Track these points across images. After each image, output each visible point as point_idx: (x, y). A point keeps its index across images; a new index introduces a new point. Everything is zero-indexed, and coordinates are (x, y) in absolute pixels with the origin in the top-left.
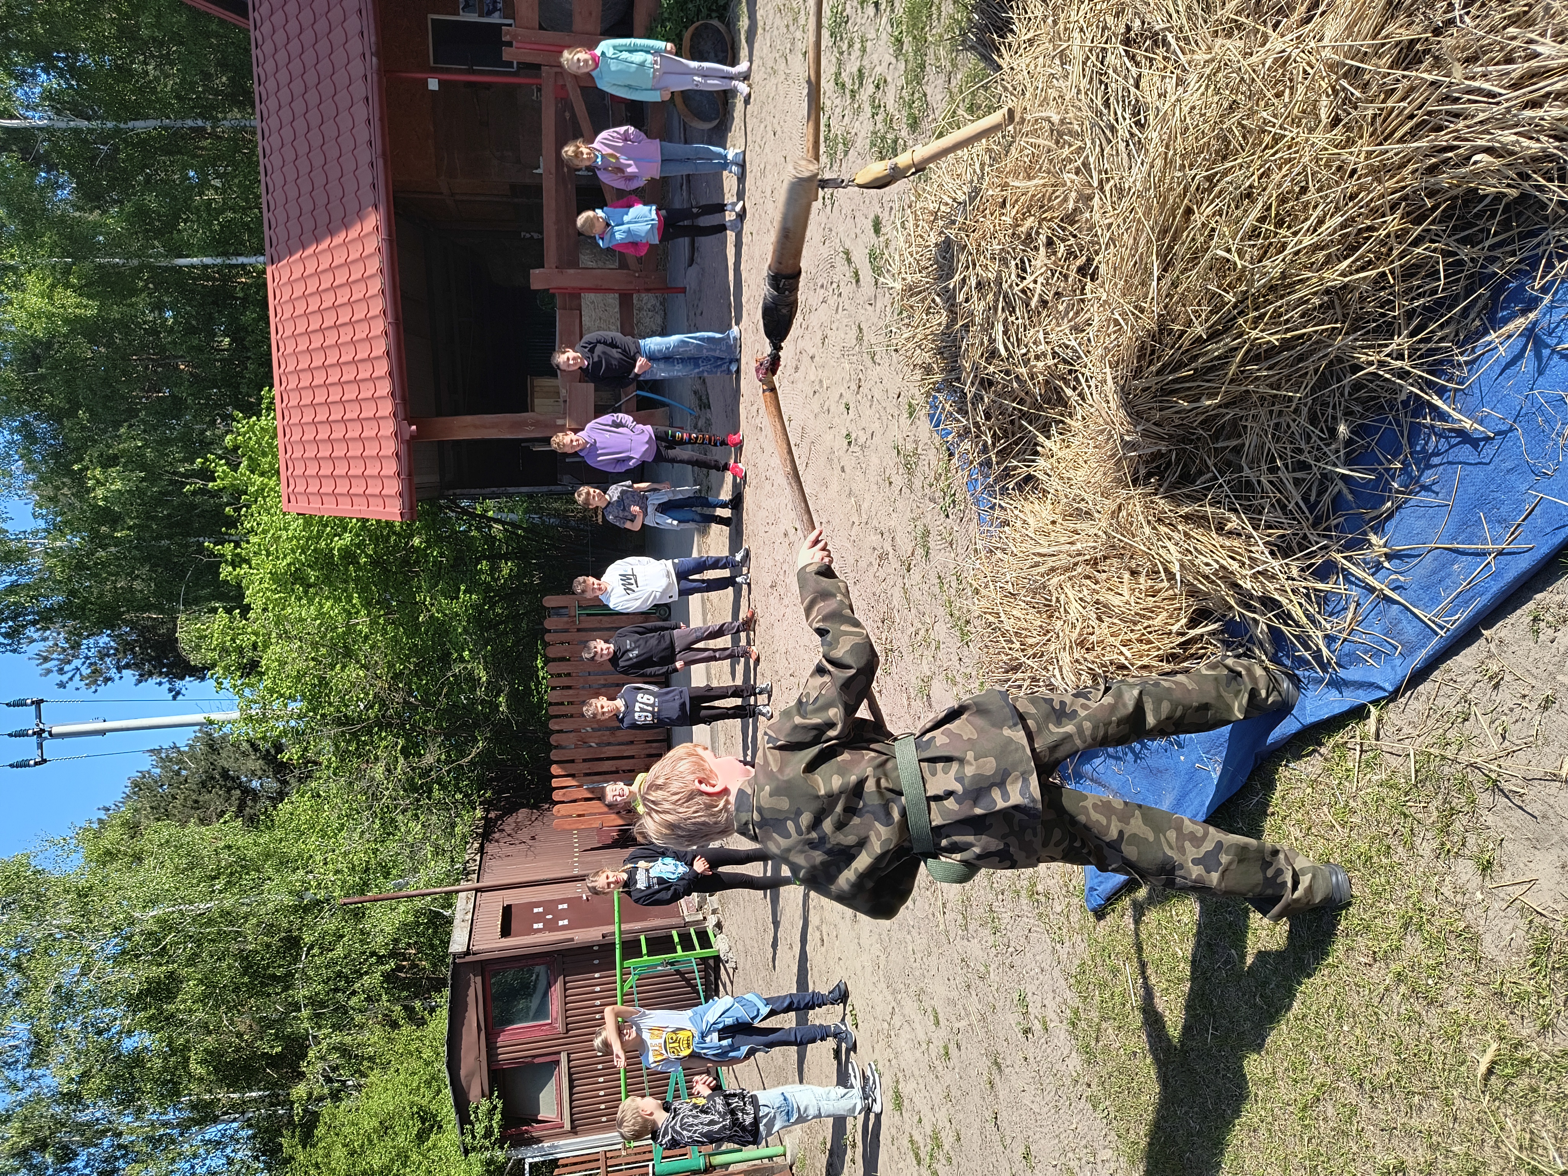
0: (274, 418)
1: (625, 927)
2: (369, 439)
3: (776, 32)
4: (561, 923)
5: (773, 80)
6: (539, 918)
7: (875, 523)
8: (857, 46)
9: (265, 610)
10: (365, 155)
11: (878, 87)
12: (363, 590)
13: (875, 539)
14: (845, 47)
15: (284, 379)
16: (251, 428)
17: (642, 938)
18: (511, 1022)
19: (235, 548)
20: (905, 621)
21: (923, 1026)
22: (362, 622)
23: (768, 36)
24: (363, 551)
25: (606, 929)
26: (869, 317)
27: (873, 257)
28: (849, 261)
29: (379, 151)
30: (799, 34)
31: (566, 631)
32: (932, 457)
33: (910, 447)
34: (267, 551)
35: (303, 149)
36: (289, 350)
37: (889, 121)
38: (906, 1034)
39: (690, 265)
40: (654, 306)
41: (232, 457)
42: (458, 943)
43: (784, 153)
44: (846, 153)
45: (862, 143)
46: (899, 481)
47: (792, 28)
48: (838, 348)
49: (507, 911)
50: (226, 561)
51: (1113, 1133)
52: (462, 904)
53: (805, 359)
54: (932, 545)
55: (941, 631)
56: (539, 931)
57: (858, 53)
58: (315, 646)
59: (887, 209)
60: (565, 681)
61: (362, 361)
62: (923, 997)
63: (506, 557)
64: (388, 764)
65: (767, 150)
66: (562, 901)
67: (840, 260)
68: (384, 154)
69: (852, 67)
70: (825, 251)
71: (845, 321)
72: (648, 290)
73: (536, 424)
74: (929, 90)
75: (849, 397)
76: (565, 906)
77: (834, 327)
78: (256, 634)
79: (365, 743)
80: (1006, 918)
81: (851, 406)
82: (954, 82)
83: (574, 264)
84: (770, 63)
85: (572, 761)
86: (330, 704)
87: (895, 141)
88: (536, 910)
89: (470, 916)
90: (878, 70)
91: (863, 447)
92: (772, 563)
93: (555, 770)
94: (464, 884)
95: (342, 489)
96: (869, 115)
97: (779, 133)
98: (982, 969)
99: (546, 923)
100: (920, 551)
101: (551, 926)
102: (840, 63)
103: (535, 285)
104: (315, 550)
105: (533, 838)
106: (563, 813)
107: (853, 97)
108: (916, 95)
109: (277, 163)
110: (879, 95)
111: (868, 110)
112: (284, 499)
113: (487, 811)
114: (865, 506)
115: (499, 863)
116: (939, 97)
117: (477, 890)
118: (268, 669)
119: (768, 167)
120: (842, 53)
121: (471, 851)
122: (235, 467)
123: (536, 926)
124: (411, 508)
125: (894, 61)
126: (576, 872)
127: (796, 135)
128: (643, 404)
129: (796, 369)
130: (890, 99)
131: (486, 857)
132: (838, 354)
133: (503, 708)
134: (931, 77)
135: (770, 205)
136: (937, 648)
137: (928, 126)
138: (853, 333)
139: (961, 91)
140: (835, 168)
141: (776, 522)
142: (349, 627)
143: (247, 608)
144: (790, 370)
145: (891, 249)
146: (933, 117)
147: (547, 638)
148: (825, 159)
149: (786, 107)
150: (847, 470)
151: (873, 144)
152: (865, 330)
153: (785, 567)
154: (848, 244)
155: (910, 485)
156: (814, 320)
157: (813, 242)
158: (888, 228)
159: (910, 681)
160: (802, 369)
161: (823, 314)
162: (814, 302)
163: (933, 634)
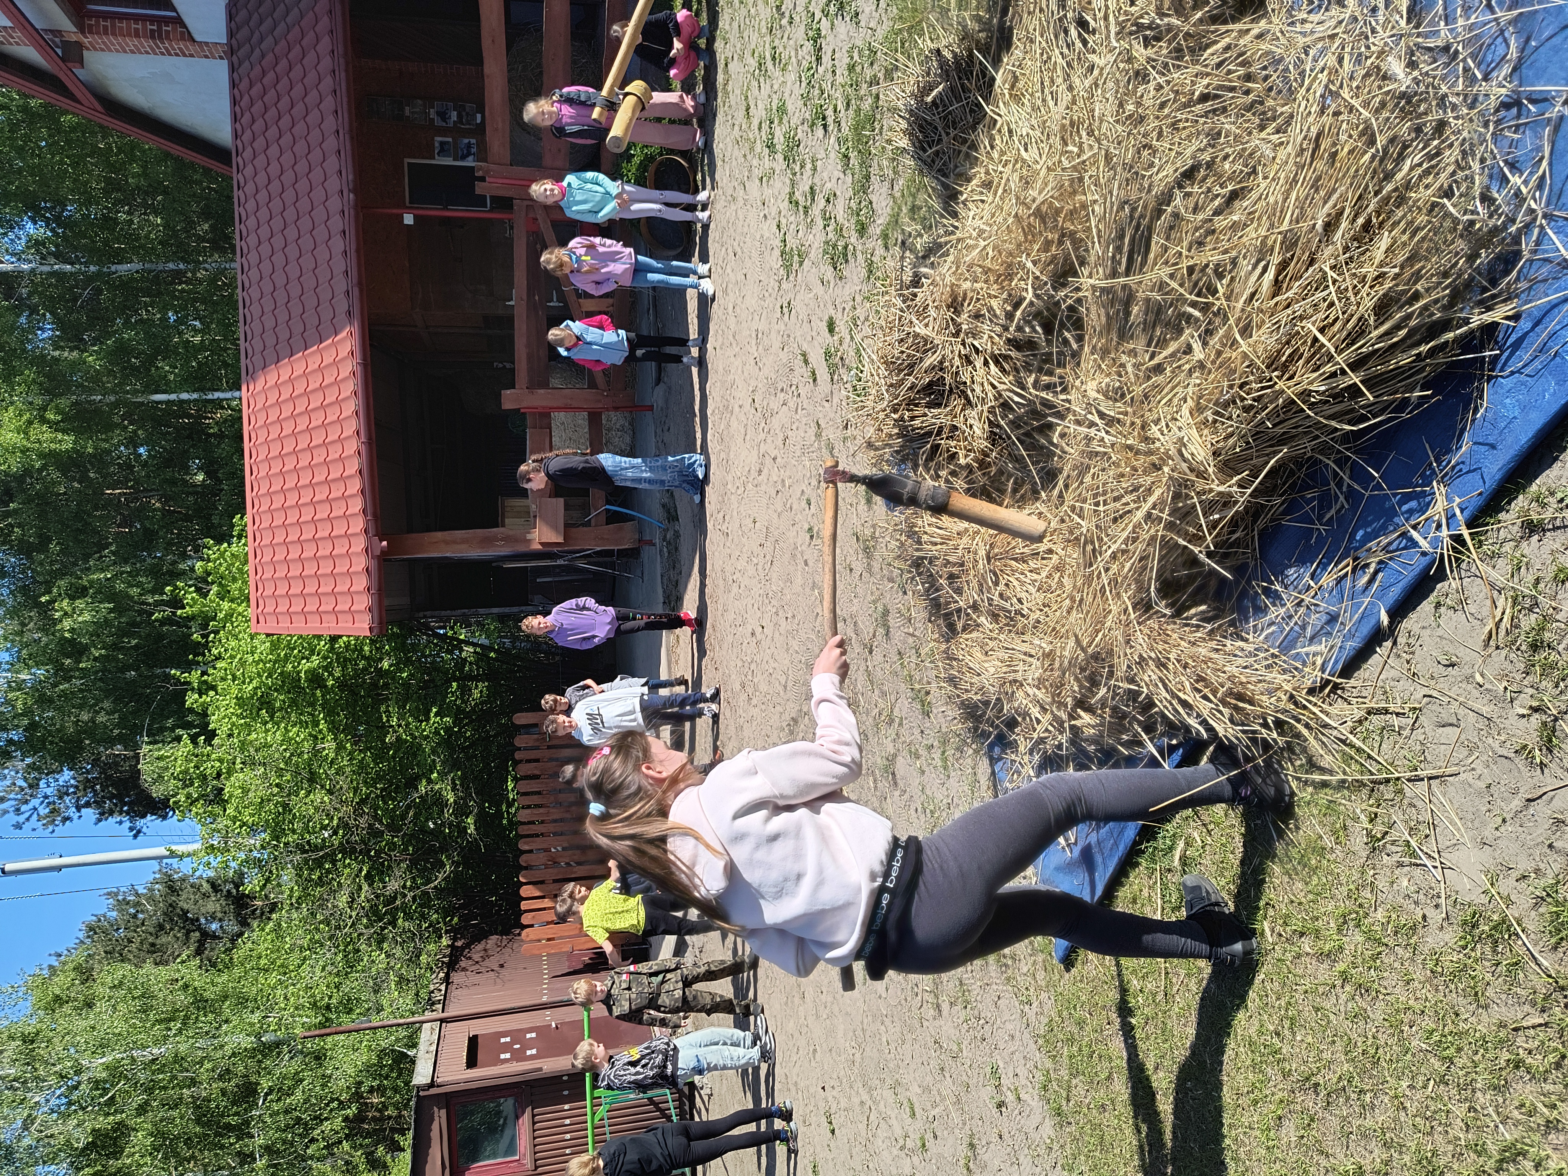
0: (245, 544)
2: (340, 556)
3: (734, 163)
4: (529, 1053)
5: (733, 207)
6: (506, 1048)
8: (809, 166)
9: (230, 735)
10: (342, 285)
11: (828, 201)
12: (330, 713)
14: (797, 169)
15: (256, 502)
16: (222, 555)
18: (476, 1161)
19: (204, 673)
21: (899, 1122)
22: (329, 746)
23: (727, 168)
24: (330, 674)
26: (826, 413)
27: (828, 355)
28: (806, 362)
30: (755, 162)
31: (537, 748)
32: (888, 538)
33: (868, 532)
34: (234, 675)
35: (281, 281)
36: (262, 474)
37: (839, 231)
38: (882, 1133)
39: (657, 384)
40: (623, 426)
41: (202, 583)
42: (422, 1074)
44: (801, 263)
45: (815, 253)
46: (859, 565)
47: (749, 157)
48: (798, 447)
49: (473, 1041)
50: (193, 689)
52: (427, 1035)
54: (892, 622)
55: (904, 707)
56: (506, 1061)
57: (810, 173)
58: (280, 772)
59: (840, 310)
60: (535, 800)
61: (335, 480)
62: (899, 1090)
63: (476, 678)
64: (351, 892)
65: (729, 270)
66: (530, 1030)
67: (798, 363)
68: (360, 284)
69: (804, 186)
70: (784, 356)
71: (804, 420)
72: (616, 409)
73: (507, 539)
74: (874, 198)
75: (808, 491)
76: (534, 1035)
77: (794, 427)
78: (221, 761)
79: (328, 871)
80: (975, 989)
82: (896, 188)
83: (545, 385)
84: (730, 192)
85: (542, 882)
86: (294, 831)
87: (846, 247)
88: (503, 1040)
89: (433, 1048)
90: (828, 185)
92: (740, 664)
93: (525, 891)
94: (428, 1015)
95: (311, 607)
96: (821, 227)
97: (739, 253)
98: (955, 1048)
99: (514, 1052)
100: (881, 631)
101: (519, 1056)
102: (793, 184)
103: (507, 405)
104: (282, 674)
105: (502, 966)
106: (532, 937)
107: (806, 213)
108: (863, 204)
110: (830, 207)
111: (820, 223)
112: (253, 621)
113: (455, 939)
115: (464, 991)
116: (884, 204)
117: (442, 1021)
118: (231, 796)
119: (730, 286)
120: (795, 174)
121: (435, 981)
122: (205, 594)
123: (503, 1056)
124: (381, 622)
125: (842, 176)
126: (545, 999)
127: (755, 254)
128: (613, 518)
129: (760, 471)
130: (840, 210)
131: (452, 987)
132: (798, 453)
133: (471, 830)
134: (876, 186)
135: (732, 321)
136: (901, 724)
137: (875, 230)
138: (813, 429)
139: (903, 196)
140: (791, 278)
141: (744, 624)
142: (316, 753)
143: (212, 734)
144: (754, 474)
145: (845, 346)
146: (879, 222)
147: (518, 756)
148: (782, 272)
149: (746, 230)
150: (810, 563)
151: (825, 252)
152: (823, 426)
153: (753, 666)
154: (805, 347)
155: (869, 568)
156: (776, 423)
157: (773, 350)
158: (841, 327)
159: (875, 763)
160: (765, 471)
161: (783, 416)
162: (775, 405)
163: (896, 712)
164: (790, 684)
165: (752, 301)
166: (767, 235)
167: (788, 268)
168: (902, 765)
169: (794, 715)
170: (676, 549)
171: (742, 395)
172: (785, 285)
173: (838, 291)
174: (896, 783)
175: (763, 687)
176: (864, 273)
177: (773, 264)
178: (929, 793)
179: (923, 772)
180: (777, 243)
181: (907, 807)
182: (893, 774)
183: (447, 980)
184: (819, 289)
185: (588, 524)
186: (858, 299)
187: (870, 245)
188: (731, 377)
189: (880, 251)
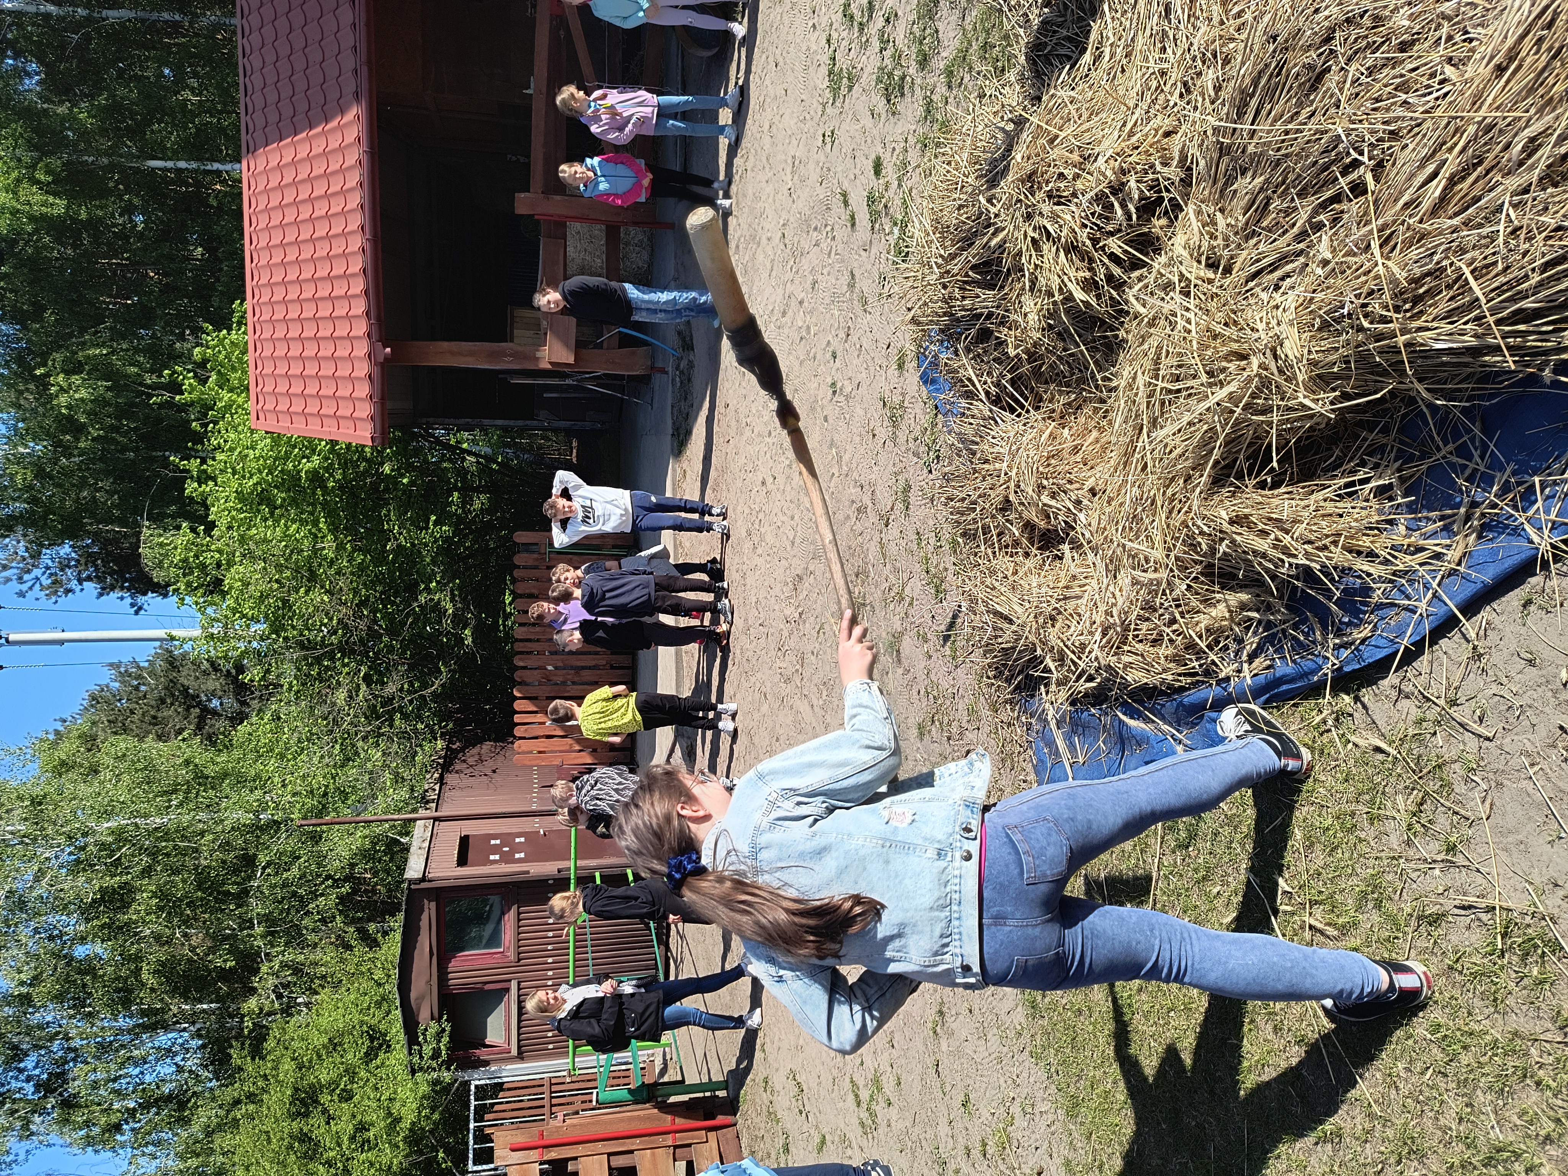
0: (245, 333)
1: (580, 863)
2: (342, 358)
4: (517, 856)
5: (779, 9)
6: (496, 849)
7: (855, 475)
9: (230, 528)
10: (349, 62)
11: (888, 21)
12: (331, 514)
13: (854, 491)
15: (257, 291)
16: (221, 342)
17: (597, 875)
18: (463, 950)
19: (202, 463)
20: (880, 576)
22: (328, 547)
24: (331, 475)
25: (562, 864)
26: (863, 264)
27: (871, 200)
28: (846, 203)
29: (364, 58)
31: (536, 568)
32: (918, 411)
33: (897, 399)
34: (233, 469)
35: (284, 51)
36: (263, 262)
37: (897, 57)
40: (641, 241)
41: (201, 369)
42: (414, 869)
43: (785, 86)
44: (850, 89)
45: (868, 78)
46: (883, 433)
48: (828, 294)
49: (465, 841)
50: (192, 477)
51: (1053, 1087)
52: (420, 832)
53: (794, 303)
54: (912, 500)
55: (916, 587)
56: (495, 862)
58: (279, 568)
59: (889, 150)
61: (338, 277)
63: (478, 490)
64: (349, 691)
65: (767, 82)
66: (519, 835)
67: (837, 203)
68: (369, 62)
70: (821, 192)
71: (837, 266)
72: (636, 224)
73: (516, 355)
74: (941, 27)
75: (836, 344)
76: (523, 840)
77: (825, 271)
78: (220, 551)
79: (328, 668)
81: (839, 354)
82: (968, 19)
85: (536, 698)
86: (293, 627)
87: (903, 78)
88: (493, 842)
89: (426, 844)
91: (848, 397)
92: (747, 511)
93: (518, 705)
94: (422, 813)
95: (312, 408)
96: (877, 50)
97: (781, 64)
99: (503, 855)
100: (900, 506)
101: (507, 858)
103: (521, 209)
104: (282, 471)
105: (494, 772)
106: (523, 748)
107: (861, 30)
108: (928, 31)
109: (257, 63)
110: (888, 29)
111: (876, 44)
112: (253, 416)
113: (450, 742)
114: (846, 457)
115: (458, 793)
116: (952, 34)
117: (436, 819)
118: (231, 588)
119: (768, 100)
121: (429, 782)
122: (204, 381)
123: (492, 857)
124: (384, 433)
126: (534, 807)
127: (799, 67)
128: (626, 342)
129: (784, 314)
130: (900, 34)
131: (445, 788)
132: (827, 301)
133: (469, 641)
134: (945, 13)
135: (767, 140)
136: (911, 604)
137: (939, 63)
138: (845, 279)
139: (975, 29)
140: (838, 104)
141: (755, 470)
142: (315, 551)
143: (210, 527)
144: (777, 314)
145: (891, 192)
146: (944, 54)
147: (516, 573)
148: (828, 94)
149: (790, 37)
150: (830, 421)
151: (879, 80)
152: (857, 276)
153: (761, 516)
154: (846, 185)
155: (894, 438)
156: (805, 264)
157: (808, 182)
158: (890, 172)
159: (880, 636)
160: (790, 313)
161: (814, 257)
162: (806, 245)
163: (907, 590)
164: (798, 541)
165: (790, 123)
166: (814, 47)
167: (835, 91)
168: (908, 644)
169: (799, 572)
170: (689, 380)
171: (771, 227)
172: (829, 110)
173: (889, 127)
174: (899, 661)
175: (770, 538)
176: (920, 111)
177: (818, 82)
178: (934, 679)
179: (930, 657)
180: (825, 59)
181: (909, 686)
182: (898, 651)
183: (441, 781)
184: (868, 122)
185: (600, 346)
186: (912, 140)
187: (931, 80)
188: (761, 204)
189: (941, 89)
